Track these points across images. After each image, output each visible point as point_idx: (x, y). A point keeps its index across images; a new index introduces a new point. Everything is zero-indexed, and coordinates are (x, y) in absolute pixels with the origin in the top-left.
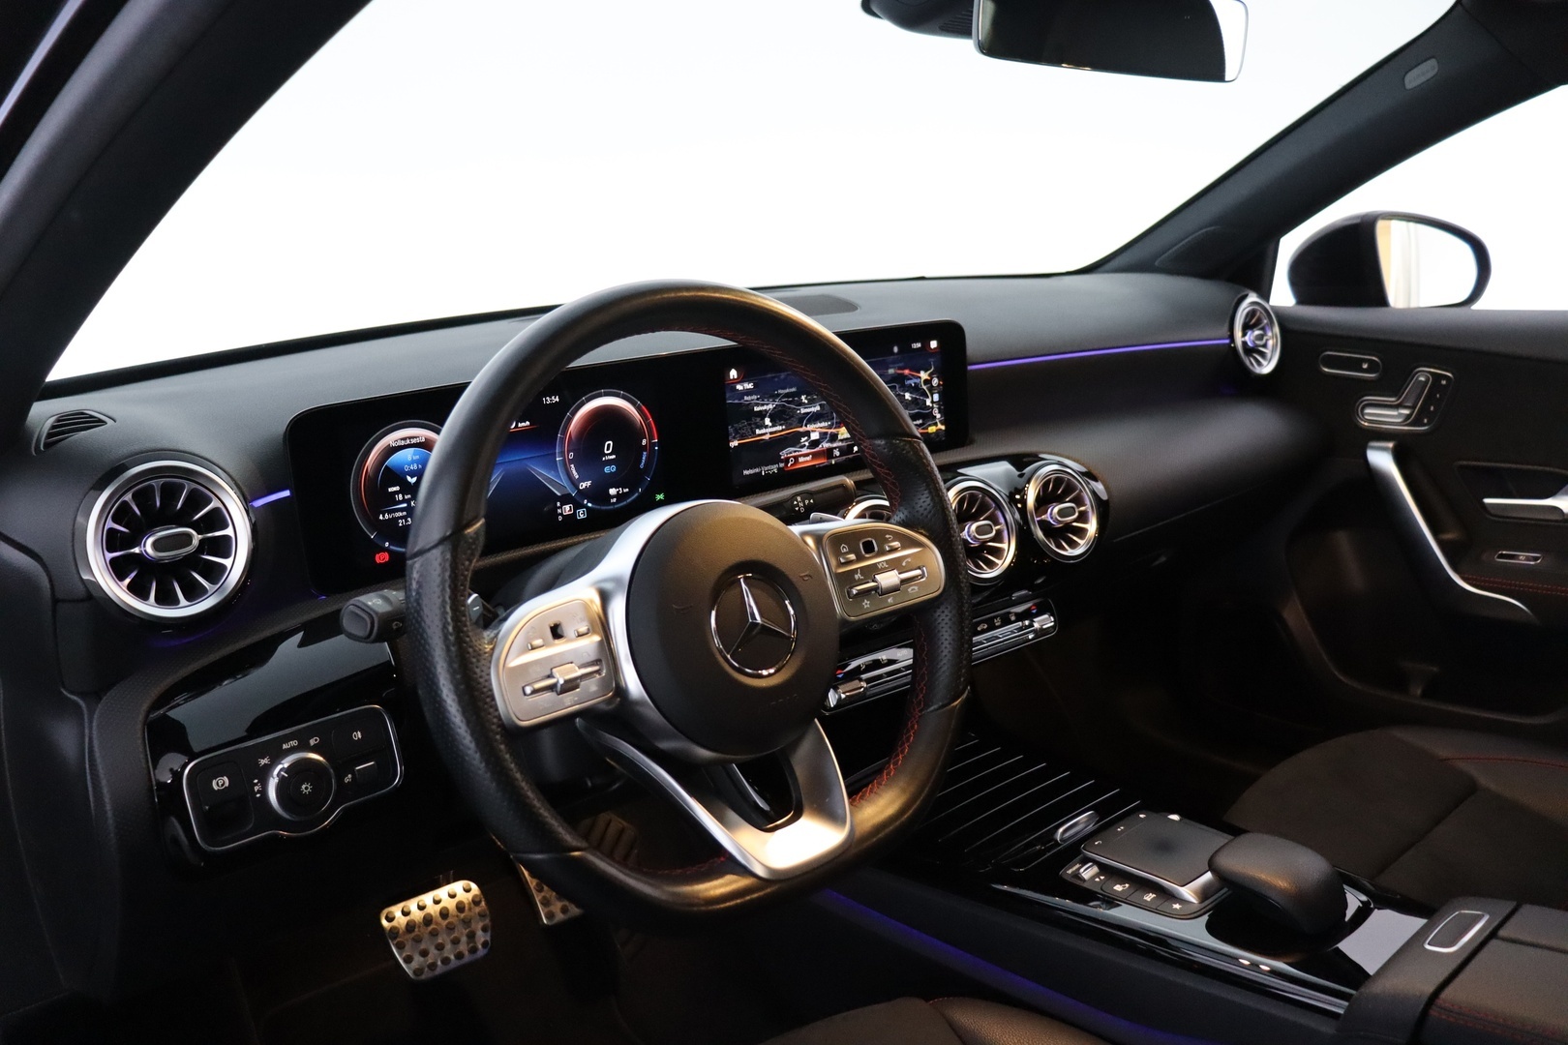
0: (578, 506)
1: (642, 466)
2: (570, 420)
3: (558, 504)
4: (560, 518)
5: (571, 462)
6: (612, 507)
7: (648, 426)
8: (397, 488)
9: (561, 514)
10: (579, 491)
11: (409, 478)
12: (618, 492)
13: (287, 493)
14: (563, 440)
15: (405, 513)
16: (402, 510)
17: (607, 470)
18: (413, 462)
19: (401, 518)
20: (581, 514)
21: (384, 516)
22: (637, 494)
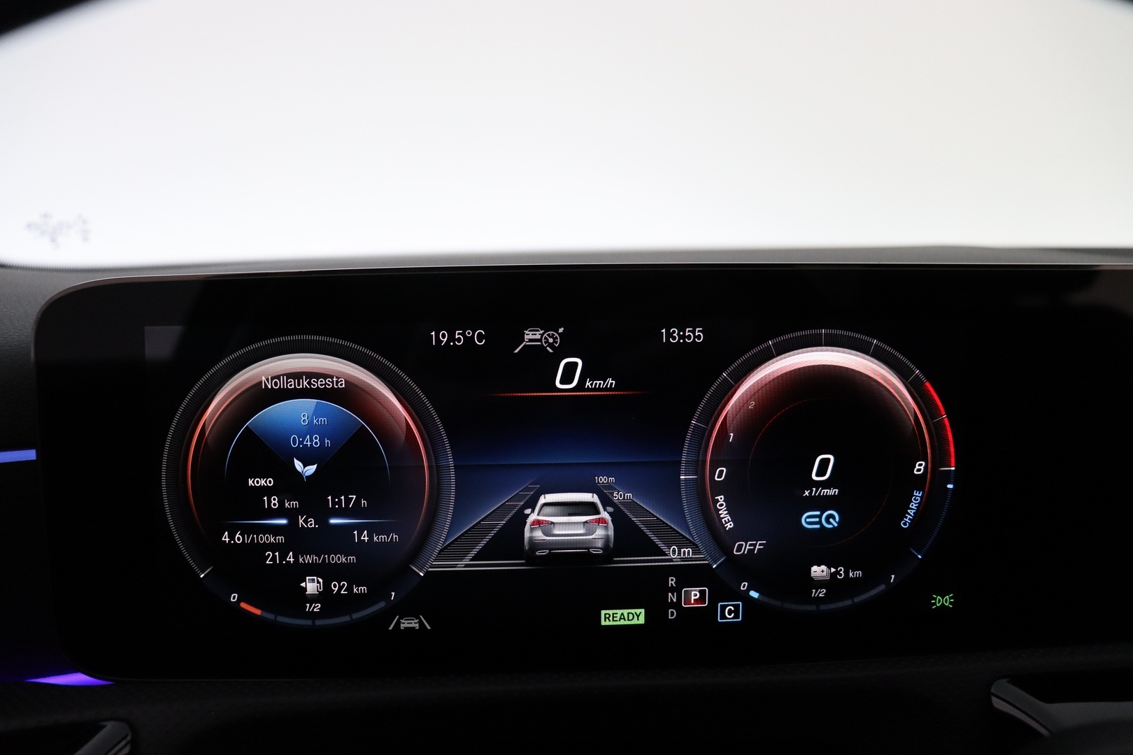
0: (721, 589)
1: (906, 522)
2: (730, 389)
3: (672, 581)
4: (672, 614)
5: (718, 488)
6: (812, 608)
7: (936, 430)
8: (270, 482)
9: (677, 605)
10: (731, 559)
11: (298, 465)
12: (833, 575)
13: (30, 455)
14: (703, 435)
15: (281, 539)
16: (276, 530)
17: (809, 520)
18: (311, 429)
19: (273, 547)
20: (729, 613)
21: (232, 537)
22: (882, 587)
